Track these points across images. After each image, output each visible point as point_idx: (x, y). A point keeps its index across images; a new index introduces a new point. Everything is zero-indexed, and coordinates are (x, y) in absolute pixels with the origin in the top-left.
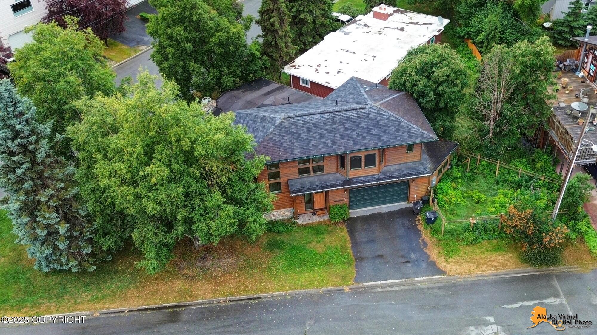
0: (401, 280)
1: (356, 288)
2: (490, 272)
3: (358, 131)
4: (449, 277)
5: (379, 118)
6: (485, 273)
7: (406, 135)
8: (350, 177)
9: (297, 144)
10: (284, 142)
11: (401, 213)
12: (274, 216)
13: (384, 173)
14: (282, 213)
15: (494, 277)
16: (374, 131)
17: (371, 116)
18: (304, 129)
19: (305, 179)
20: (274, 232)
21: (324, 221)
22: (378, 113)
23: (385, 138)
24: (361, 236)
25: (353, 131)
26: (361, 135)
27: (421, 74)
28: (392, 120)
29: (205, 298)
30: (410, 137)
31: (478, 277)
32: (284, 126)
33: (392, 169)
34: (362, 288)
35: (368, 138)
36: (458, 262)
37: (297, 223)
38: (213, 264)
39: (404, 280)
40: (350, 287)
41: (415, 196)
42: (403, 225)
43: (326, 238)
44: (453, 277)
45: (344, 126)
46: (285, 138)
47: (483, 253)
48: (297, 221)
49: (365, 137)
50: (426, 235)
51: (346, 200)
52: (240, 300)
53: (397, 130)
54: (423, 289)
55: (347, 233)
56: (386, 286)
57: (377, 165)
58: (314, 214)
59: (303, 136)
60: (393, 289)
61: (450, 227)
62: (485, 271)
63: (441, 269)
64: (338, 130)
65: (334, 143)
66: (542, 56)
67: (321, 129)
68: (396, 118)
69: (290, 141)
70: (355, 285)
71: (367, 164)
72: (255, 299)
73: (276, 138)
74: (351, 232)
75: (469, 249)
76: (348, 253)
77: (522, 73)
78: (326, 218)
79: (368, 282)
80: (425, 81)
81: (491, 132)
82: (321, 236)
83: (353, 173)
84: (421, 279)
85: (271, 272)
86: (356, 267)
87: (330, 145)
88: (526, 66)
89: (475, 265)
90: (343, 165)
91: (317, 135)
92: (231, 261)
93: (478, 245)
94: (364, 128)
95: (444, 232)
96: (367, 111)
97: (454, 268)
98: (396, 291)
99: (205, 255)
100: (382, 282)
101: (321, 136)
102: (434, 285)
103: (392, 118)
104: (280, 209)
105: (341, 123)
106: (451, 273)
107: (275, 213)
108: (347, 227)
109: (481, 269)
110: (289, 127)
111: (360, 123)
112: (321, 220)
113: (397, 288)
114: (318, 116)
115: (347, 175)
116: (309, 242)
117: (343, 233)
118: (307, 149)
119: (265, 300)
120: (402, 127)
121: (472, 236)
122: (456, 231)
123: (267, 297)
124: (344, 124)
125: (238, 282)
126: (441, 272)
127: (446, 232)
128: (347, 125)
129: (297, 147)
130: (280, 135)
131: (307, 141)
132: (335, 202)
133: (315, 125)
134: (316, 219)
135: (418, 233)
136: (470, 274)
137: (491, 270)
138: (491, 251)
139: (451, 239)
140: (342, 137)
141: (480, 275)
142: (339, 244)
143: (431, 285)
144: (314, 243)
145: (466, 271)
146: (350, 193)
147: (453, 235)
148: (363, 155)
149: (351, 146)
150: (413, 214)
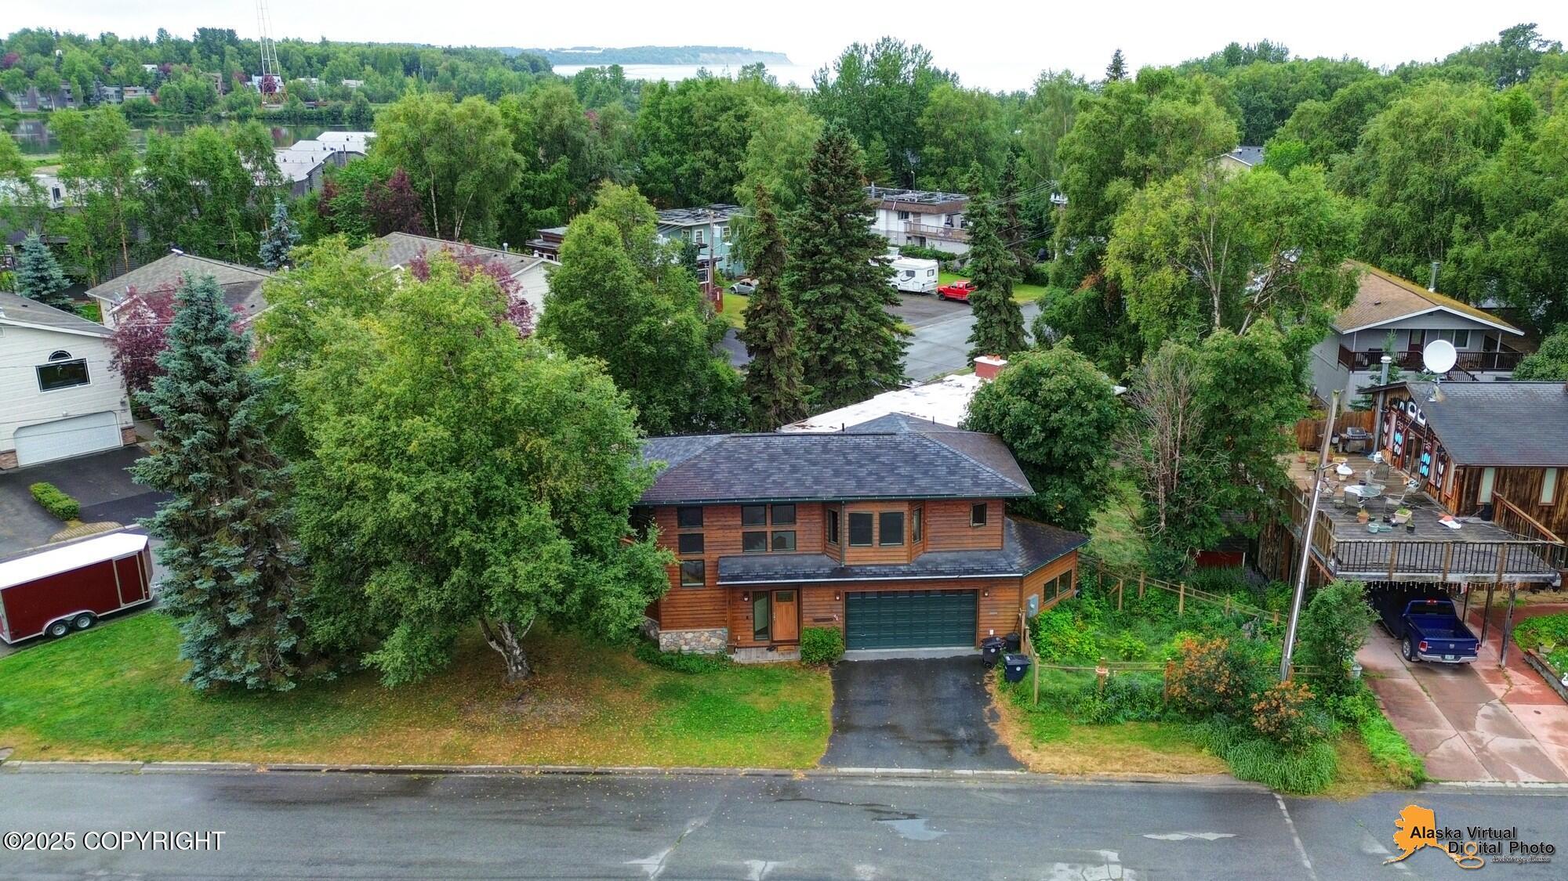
0: (923, 771)
1: (820, 776)
2: (1130, 774)
3: (872, 467)
4: (1034, 776)
5: (918, 451)
6: (1115, 776)
7: (968, 482)
8: (847, 563)
9: (742, 478)
10: (718, 473)
11: (957, 663)
12: (686, 644)
13: (922, 564)
14: (703, 638)
15: (1136, 785)
16: (904, 470)
17: (904, 447)
18: (765, 456)
19: (756, 560)
20: (677, 670)
21: (790, 663)
22: (919, 444)
23: (923, 482)
24: (860, 691)
25: (861, 466)
26: (876, 474)
27: (1019, 394)
28: (946, 457)
29: (493, 762)
30: (976, 484)
31: (1101, 781)
32: (726, 449)
33: (939, 558)
34: (834, 776)
35: (890, 479)
36: (1060, 750)
37: (732, 661)
38: (532, 711)
39: (929, 771)
40: (807, 772)
41: (992, 632)
42: (956, 681)
43: (785, 690)
44: (1041, 776)
45: (845, 458)
46: (723, 466)
47: (1122, 741)
48: (733, 656)
49: (883, 477)
50: (1000, 698)
51: (839, 620)
52: (564, 773)
53: (951, 473)
54: (967, 789)
55: (831, 686)
56: (885, 777)
57: (905, 541)
58: (771, 649)
59: (760, 466)
60: (902, 783)
61: (1051, 686)
62: (1118, 771)
63: (1018, 759)
64: (832, 463)
65: (817, 481)
66: (1259, 350)
67: (797, 458)
68: (953, 453)
69: (730, 472)
70: (820, 770)
71: (883, 539)
72: (596, 773)
73: (703, 465)
74: (840, 685)
75: (1089, 732)
76: (822, 716)
77: (1219, 385)
78: (794, 657)
79: (848, 766)
80: (1024, 403)
81: (1163, 517)
82: (774, 685)
83: (855, 555)
84: (969, 772)
85: (647, 733)
86: (831, 740)
87: (808, 484)
88: (1226, 371)
89: (1097, 760)
90: (834, 536)
91: (788, 468)
92: (572, 709)
93: (1114, 727)
94: (884, 464)
95: (1039, 694)
96: (898, 439)
97: (1047, 759)
98: (907, 788)
99: (523, 694)
100: (879, 770)
101: (794, 469)
102: (994, 786)
103: (946, 453)
104: (700, 626)
105: (841, 452)
106: (1040, 768)
107: (689, 636)
108: (834, 675)
109: (1110, 768)
110: (735, 451)
111: (878, 456)
112: (783, 659)
113: (910, 783)
114: (798, 438)
115: (842, 558)
116: (746, 694)
117: (823, 685)
118: (761, 486)
119: (617, 777)
120: (964, 468)
121: (1099, 706)
122: (1065, 695)
123: (623, 773)
124: (844, 454)
125: (571, 744)
126: (1014, 764)
127: (1044, 695)
128: (850, 457)
129: (742, 483)
130: (713, 461)
131: (763, 475)
132: (816, 620)
133: (786, 451)
134: (774, 657)
135: (984, 698)
136: (1083, 773)
137: (1132, 771)
138: (1140, 739)
139: (1054, 711)
140: (837, 473)
141: (1106, 778)
142: (809, 700)
143: (988, 785)
144: (755, 695)
145: (1075, 768)
146: (848, 605)
147: (1058, 702)
148: (875, 511)
149: (850, 488)
150: (982, 665)
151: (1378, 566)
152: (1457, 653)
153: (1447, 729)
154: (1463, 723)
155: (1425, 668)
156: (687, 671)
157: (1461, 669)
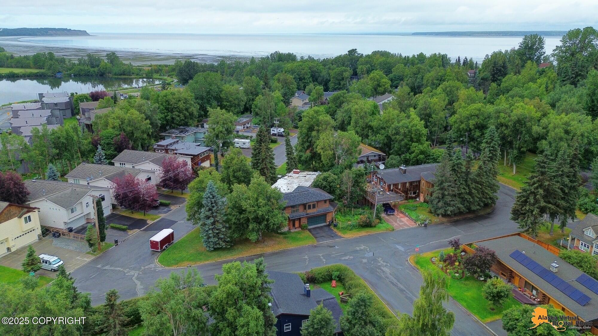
2: (358, 236)
3: (309, 197)
4: (346, 238)
5: (314, 193)
8: (308, 213)
13: (318, 211)
16: (314, 197)
19: (293, 215)
20: (284, 234)
21: (300, 230)
23: (318, 198)
24: (313, 232)
25: (307, 197)
27: (324, 181)
29: (270, 251)
30: (325, 198)
31: (355, 237)
32: (285, 197)
33: (320, 210)
34: (320, 244)
37: (290, 232)
38: (267, 244)
39: (332, 240)
43: (302, 234)
47: (355, 232)
51: (307, 222)
52: (282, 250)
54: (338, 242)
55: (309, 232)
57: (316, 208)
60: (330, 243)
61: (343, 226)
62: (356, 235)
65: (302, 200)
67: (297, 197)
68: (320, 193)
70: (317, 243)
71: (313, 208)
72: (286, 249)
75: (350, 232)
76: (312, 237)
79: (321, 242)
80: (325, 183)
81: (349, 198)
82: (299, 234)
83: (309, 211)
84: (338, 240)
85: (288, 243)
86: (316, 239)
89: (353, 235)
90: (305, 209)
91: (296, 199)
92: (273, 242)
94: (311, 196)
97: (347, 236)
99: (264, 242)
100: (326, 242)
102: (341, 241)
103: (318, 193)
105: (303, 195)
107: (285, 229)
108: (308, 230)
111: (309, 195)
112: (298, 230)
116: (295, 236)
117: (307, 232)
118: (295, 203)
120: (322, 195)
121: (350, 228)
123: (290, 249)
125: (278, 247)
126: (342, 237)
127: (342, 228)
129: (291, 202)
131: (294, 201)
132: (303, 223)
134: (296, 230)
135: (332, 230)
138: (357, 231)
139: (344, 230)
140: (304, 199)
142: (307, 235)
145: (351, 236)
146: (308, 219)
147: (343, 228)
148: (312, 204)
149: (308, 201)
150: (329, 225)
151: (382, 201)
152: (393, 212)
153: (394, 223)
154: (396, 222)
155: (389, 215)
156: (286, 234)
157: (393, 215)
